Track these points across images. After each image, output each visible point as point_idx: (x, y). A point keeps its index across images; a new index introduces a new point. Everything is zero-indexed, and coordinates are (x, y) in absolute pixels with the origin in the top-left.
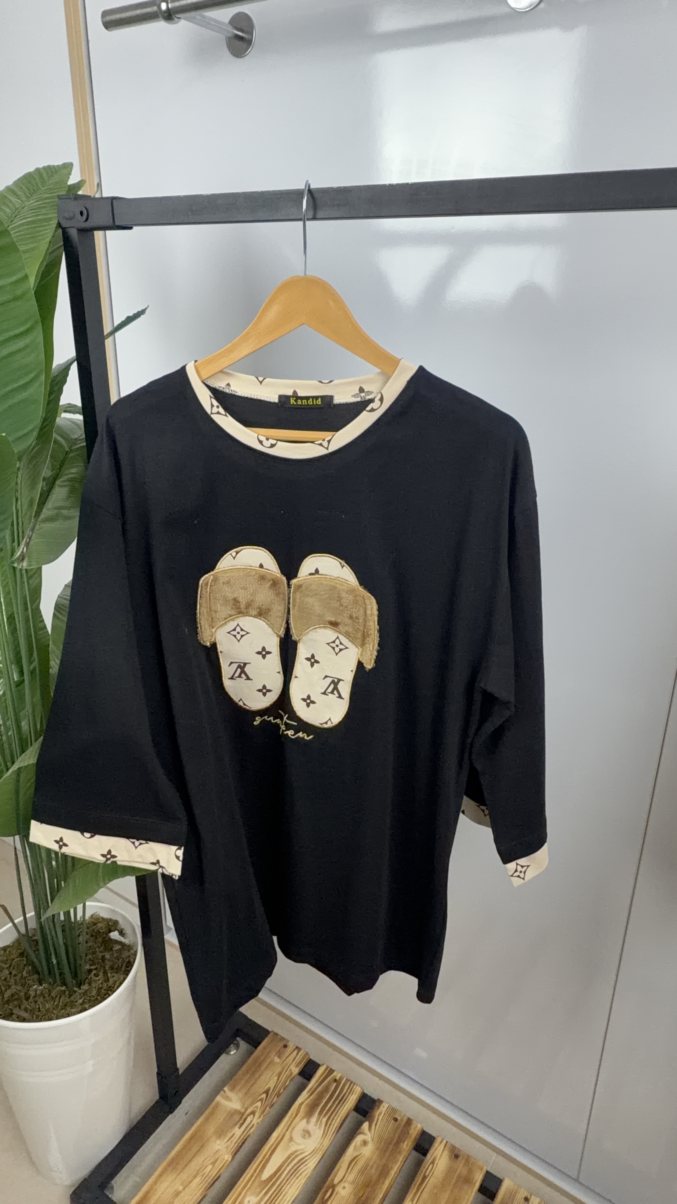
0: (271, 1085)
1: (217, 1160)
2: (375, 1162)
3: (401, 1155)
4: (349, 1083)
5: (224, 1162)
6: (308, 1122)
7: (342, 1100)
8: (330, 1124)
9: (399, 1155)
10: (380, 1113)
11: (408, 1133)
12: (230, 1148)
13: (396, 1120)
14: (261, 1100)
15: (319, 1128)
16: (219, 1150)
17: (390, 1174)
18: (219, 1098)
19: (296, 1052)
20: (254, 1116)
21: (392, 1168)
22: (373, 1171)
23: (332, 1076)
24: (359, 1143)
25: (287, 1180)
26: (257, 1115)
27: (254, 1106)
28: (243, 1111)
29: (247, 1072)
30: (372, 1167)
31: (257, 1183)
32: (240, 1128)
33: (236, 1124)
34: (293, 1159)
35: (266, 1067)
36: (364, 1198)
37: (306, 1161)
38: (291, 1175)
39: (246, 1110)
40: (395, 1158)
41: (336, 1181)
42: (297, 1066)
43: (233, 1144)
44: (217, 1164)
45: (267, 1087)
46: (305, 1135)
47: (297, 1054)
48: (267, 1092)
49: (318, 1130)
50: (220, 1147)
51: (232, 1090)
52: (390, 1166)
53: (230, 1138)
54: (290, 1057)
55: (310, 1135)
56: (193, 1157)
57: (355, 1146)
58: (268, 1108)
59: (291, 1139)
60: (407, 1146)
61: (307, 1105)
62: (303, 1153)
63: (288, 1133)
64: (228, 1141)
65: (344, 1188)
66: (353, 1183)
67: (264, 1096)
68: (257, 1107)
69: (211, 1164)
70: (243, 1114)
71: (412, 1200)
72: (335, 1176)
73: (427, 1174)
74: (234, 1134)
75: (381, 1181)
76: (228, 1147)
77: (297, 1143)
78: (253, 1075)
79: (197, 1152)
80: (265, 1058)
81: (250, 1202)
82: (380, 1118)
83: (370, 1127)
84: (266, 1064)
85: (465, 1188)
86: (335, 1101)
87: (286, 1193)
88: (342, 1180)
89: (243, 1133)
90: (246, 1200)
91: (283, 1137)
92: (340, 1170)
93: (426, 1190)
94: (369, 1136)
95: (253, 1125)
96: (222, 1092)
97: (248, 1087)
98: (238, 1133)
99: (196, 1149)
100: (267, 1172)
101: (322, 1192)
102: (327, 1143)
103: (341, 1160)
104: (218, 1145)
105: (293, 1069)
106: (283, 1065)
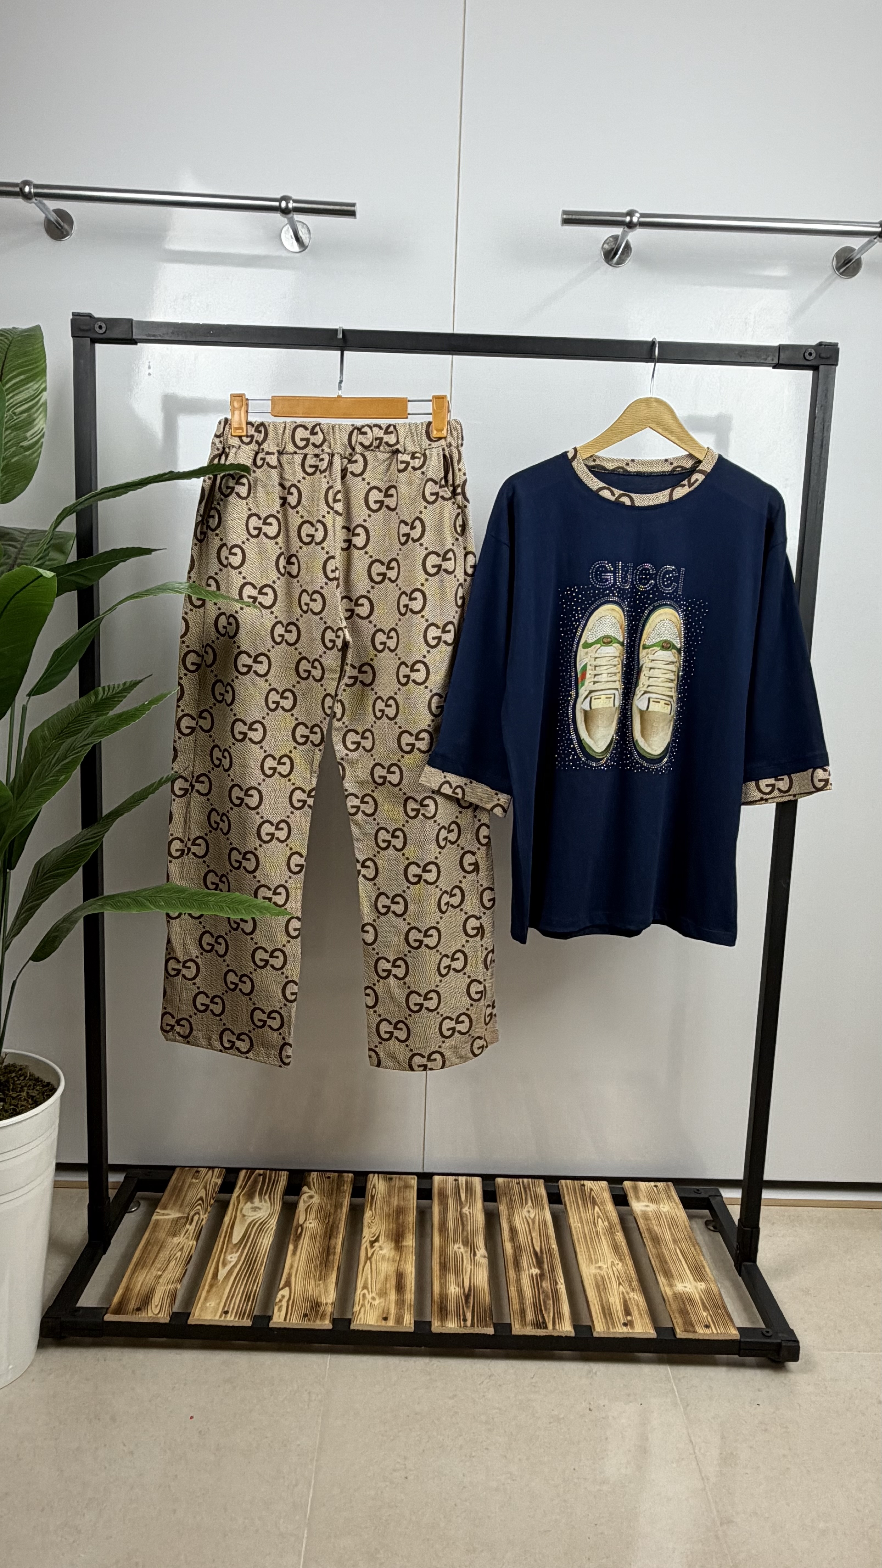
0: (202, 1193)
1: (183, 1247)
2: (327, 1204)
3: (346, 1192)
4: (274, 1173)
5: (191, 1245)
6: (252, 1203)
7: (276, 1182)
8: (274, 1198)
9: (344, 1193)
10: (313, 1179)
11: (344, 1181)
12: (190, 1238)
13: (329, 1178)
14: (200, 1204)
15: (265, 1201)
17: (343, 1204)
18: (155, 1217)
19: (211, 1169)
20: (199, 1214)
21: (343, 1201)
22: (329, 1207)
23: (255, 1173)
24: (306, 1199)
25: (258, 1237)
26: (201, 1213)
27: (195, 1209)
28: (186, 1215)
29: (172, 1195)
30: (326, 1206)
31: (230, 1246)
32: (190, 1224)
33: (185, 1224)
34: (254, 1225)
35: (189, 1187)
36: (331, 1223)
37: (266, 1222)
38: (259, 1233)
39: (189, 1214)
40: (342, 1196)
41: (301, 1222)
42: (218, 1178)
43: (191, 1235)
44: (185, 1249)
45: (198, 1197)
46: (255, 1210)
47: (213, 1172)
48: (201, 1199)
49: (265, 1204)
50: (179, 1241)
51: (165, 1208)
53: (187, 1232)
54: (207, 1175)
55: (260, 1209)
56: (158, 1253)
57: (304, 1201)
58: (209, 1207)
59: (244, 1216)
60: (347, 1188)
61: (244, 1195)
62: (260, 1219)
63: (238, 1214)
64: (185, 1235)
65: (310, 1223)
66: (316, 1218)
67: (200, 1202)
68: (198, 1210)
69: (178, 1253)
70: (187, 1218)
71: (371, 1209)
72: (298, 1220)
73: (373, 1193)
74: (187, 1230)
75: (339, 1210)
76: (188, 1238)
77: (251, 1216)
78: (178, 1196)
79: (159, 1250)
80: (183, 1182)
81: (233, 1258)
82: (315, 1181)
83: (310, 1188)
84: (187, 1186)
85: (408, 1190)
86: (268, 1186)
87: (262, 1243)
88: (306, 1220)
89: (196, 1226)
90: (228, 1258)
91: (235, 1217)
92: (301, 1215)
93: (378, 1202)
94: (312, 1193)
95: (203, 1220)
96: (155, 1214)
97: (179, 1203)
98: (191, 1228)
99: (156, 1249)
100: (236, 1239)
101: (293, 1232)
102: (278, 1207)
103: (297, 1211)
104: (176, 1240)
105: (216, 1181)
106: (204, 1181)
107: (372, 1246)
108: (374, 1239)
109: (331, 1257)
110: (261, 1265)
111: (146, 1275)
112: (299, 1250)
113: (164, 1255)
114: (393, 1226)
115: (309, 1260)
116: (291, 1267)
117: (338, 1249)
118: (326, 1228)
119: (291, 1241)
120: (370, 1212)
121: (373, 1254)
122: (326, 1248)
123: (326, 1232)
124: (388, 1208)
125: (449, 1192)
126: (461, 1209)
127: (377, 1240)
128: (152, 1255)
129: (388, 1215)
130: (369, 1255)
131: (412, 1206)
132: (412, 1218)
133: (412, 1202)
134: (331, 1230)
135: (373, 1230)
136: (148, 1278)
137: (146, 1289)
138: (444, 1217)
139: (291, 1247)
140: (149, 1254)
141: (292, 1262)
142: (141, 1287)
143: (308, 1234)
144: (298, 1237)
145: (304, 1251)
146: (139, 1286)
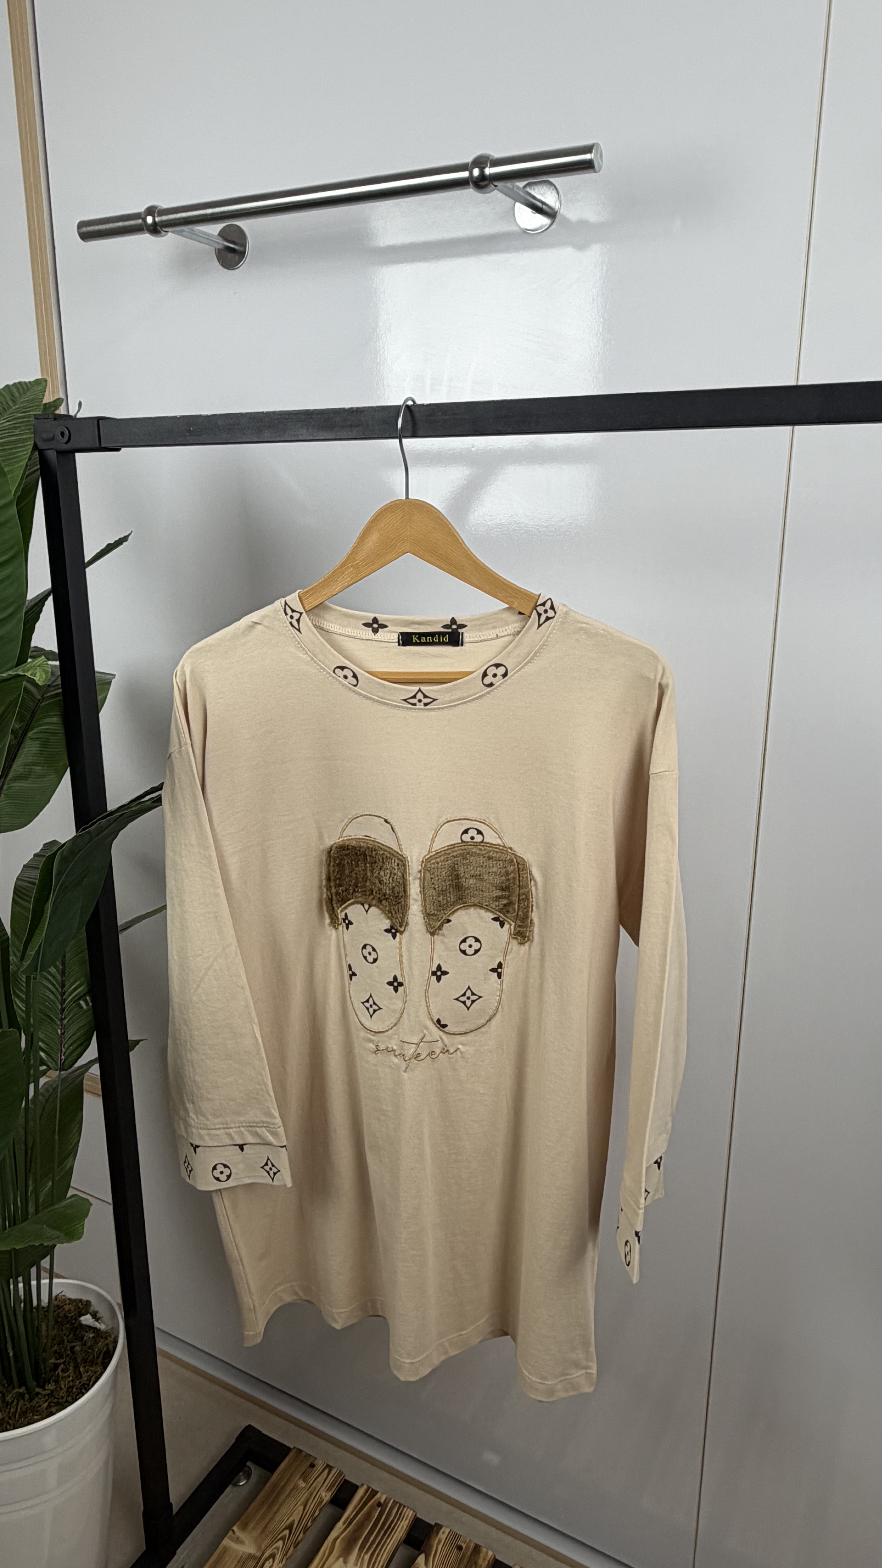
0: (296, 1517)
4: (396, 1506)
6: (345, 1562)
7: (389, 1529)
8: (375, 1562)
10: (439, 1542)
13: (460, 1548)
14: (283, 1539)
18: (226, 1542)
19: (326, 1471)
20: (274, 1560)
23: (376, 1498)
26: (278, 1557)
27: (274, 1546)
28: (259, 1554)
29: (264, 1503)
35: (289, 1495)
39: (263, 1554)
42: (328, 1490)
45: (289, 1522)
47: (329, 1474)
48: (290, 1527)
51: (244, 1528)
54: (318, 1479)
58: (292, 1549)
61: (343, 1538)
67: (287, 1532)
68: (278, 1548)
70: (260, 1559)
78: (270, 1507)
80: (288, 1480)
83: (426, 1563)
84: (288, 1491)
86: (379, 1532)
96: (230, 1533)
97: (265, 1522)
105: (324, 1494)
106: (310, 1490)
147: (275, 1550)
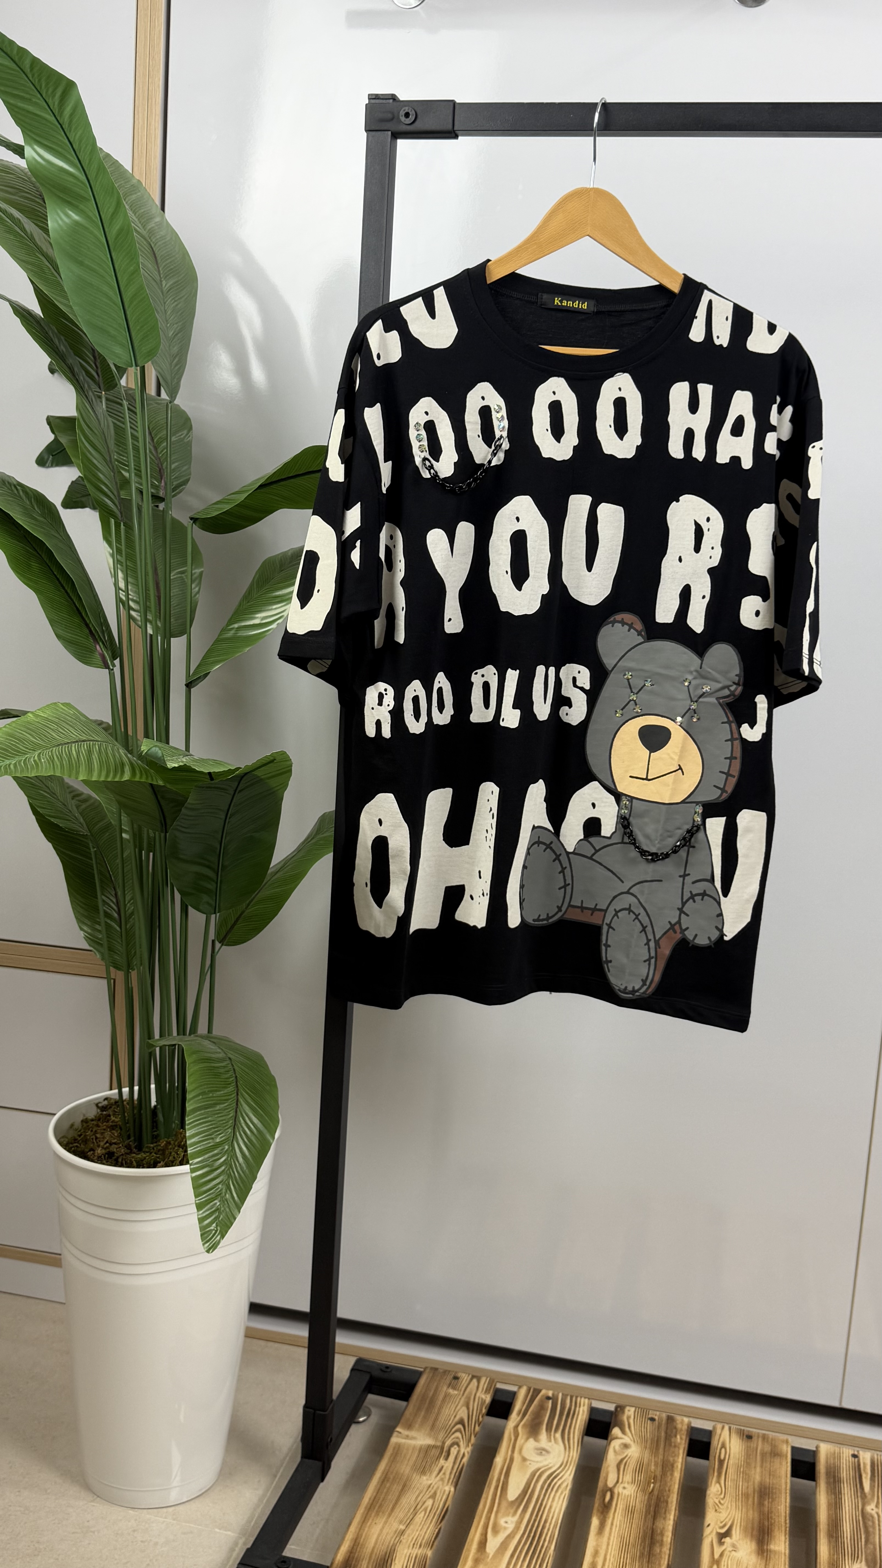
0: (463, 1414)
1: (435, 1493)
2: (650, 1461)
3: (679, 1448)
4: (569, 1398)
5: (447, 1493)
6: (537, 1440)
7: (570, 1414)
8: (568, 1438)
9: (677, 1449)
10: (629, 1418)
11: (676, 1428)
12: (446, 1480)
13: (652, 1419)
14: (459, 1431)
15: (556, 1441)
16: (431, 1484)
17: (675, 1465)
18: (394, 1440)
19: (474, 1383)
20: (459, 1446)
21: (674, 1460)
22: (653, 1468)
23: (541, 1395)
24: (617, 1448)
25: (545, 1495)
26: (461, 1444)
27: (453, 1436)
28: (439, 1444)
29: (419, 1409)
30: (649, 1465)
31: (504, 1504)
32: (447, 1458)
33: (438, 1458)
34: (540, 1476)
35: (444, 1401)
36: (656, 1492)
37: (558, 1475)
38: (547, 1490)
39: (444, 1443)
40: (673, 1452)
41: (610, 1484)
42: (487, 1391)
43: (447, 1477)
44: (438, 1497)
45: (458, 1418)
46: (541, 1453)
47: (478, 1384)
48: (461, 1422)
49: (555, 1445)
50: (430, 1482)
51: (409, 1427)
52: (671, 1459)
53: (440, 1471)
54: (470, 1387)
55: (547, 1452)
56: (400, 1496)
57: (615, 1451)
58: (472, 1436)
59: (524, 1459)
60: (681, 1442)
61: (524, 1425)
62: (550, 1468)
63: (516, 1455)
64: (438, 1474)
65: (624, 1488)
66: (633, 1482)
67: (460, 1426)
68: (458, 1438)
69: (429, 1498)
70: (442, 1448)
71: (718, 1482)
72: (606, 1481)
73: (722, 1457)
74: (442, 1467)
75: (669, 1474)
76: (442, 1480)
77: (537, 1462)
78: (429, 1410)
79: (402, 1490)
80: (436, 1391)
81: (508, 1522)
82: (631, 1421)
83: (623, 1432)
84: (441, 1397)
85: (777, 1460)
87: (551, 1507)
88: (618, 1482)
89: (454, 1463)
90: (502, 1522)
91: (512, 1460)
92: (609, 1474)
93: (730, 1471)
94: (627, 1440)
95: (464, 1455)
96: (395, 1434)
97: (430, 1422)
98: (448, 1465)
99: (396, 1488)
100: (513, 1493)
101: (598, 1496)
102: (575, 1454)
103: (604, 1465)
104: (426, 1480)
105: (483, 1397)
106: (465, 1395)
107: (721, 1543)
108: (723, 1531)
109: (657, 1549)
110: (550, 1542)
111: (383, 1527)
112: (607, 1528)
113: (408, 1500)
114: (753, 1515)
115: (624, 1546)
116: (596, 1553)
117: (668, 1537)
118: (649, 1499)
119: (595, 1511)
120: (718, 1485)
121: (722, 1555)
122: (650, 1532)
123: (648, 1506)
124: (746, 1484)
125: (844, 1475)
126: (864, 1505)
127: (727, 1534)
128: (392, 1497)
129: (746, 1496)
130: (716, 1556)
131: (783, 1486)
132: (782, 1507)
133: (783, 1481)
134: (657, 1505)
135: (723, 1515)
136: (385, 1531)
137: (382, 1549)
138: (836, 1514)
139: (595, 1522)
140: (387, 1494)
141: (598, 1545)
142: (376, 1543)
143: (621, 1506)
144: (606, 1508)
145: (615, 1531)
146: (373, 1541)
147: (457, 1440)
